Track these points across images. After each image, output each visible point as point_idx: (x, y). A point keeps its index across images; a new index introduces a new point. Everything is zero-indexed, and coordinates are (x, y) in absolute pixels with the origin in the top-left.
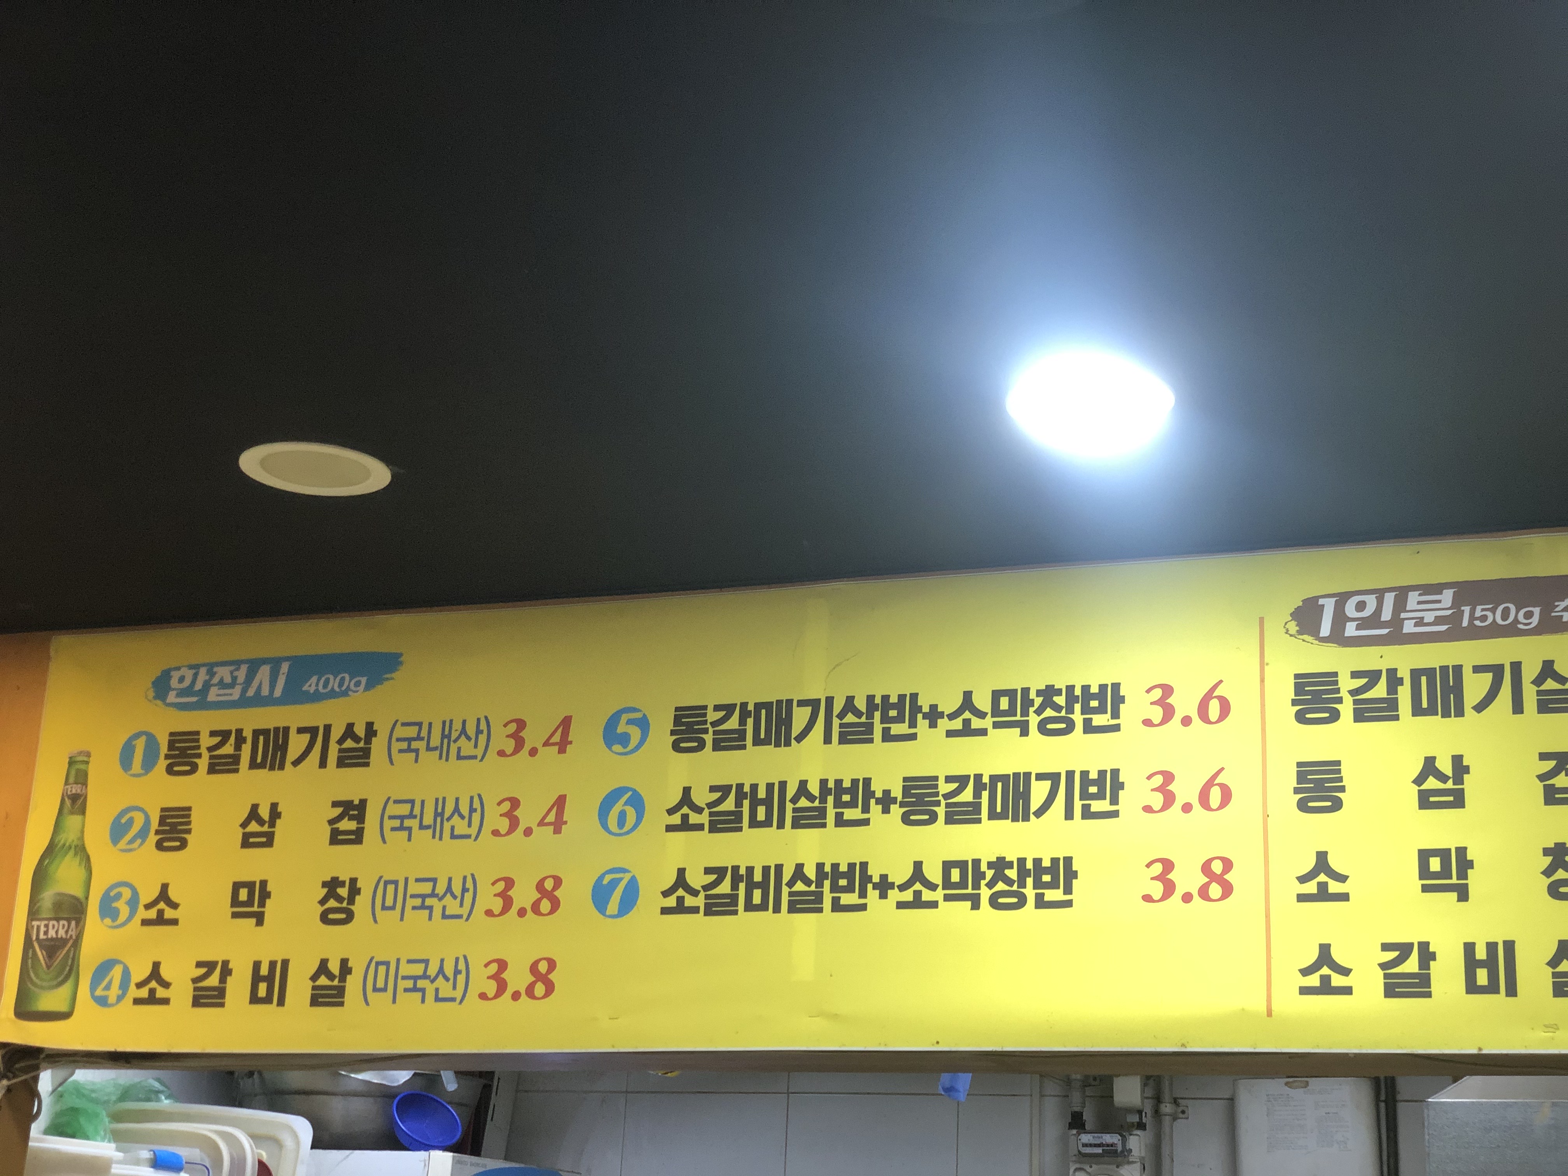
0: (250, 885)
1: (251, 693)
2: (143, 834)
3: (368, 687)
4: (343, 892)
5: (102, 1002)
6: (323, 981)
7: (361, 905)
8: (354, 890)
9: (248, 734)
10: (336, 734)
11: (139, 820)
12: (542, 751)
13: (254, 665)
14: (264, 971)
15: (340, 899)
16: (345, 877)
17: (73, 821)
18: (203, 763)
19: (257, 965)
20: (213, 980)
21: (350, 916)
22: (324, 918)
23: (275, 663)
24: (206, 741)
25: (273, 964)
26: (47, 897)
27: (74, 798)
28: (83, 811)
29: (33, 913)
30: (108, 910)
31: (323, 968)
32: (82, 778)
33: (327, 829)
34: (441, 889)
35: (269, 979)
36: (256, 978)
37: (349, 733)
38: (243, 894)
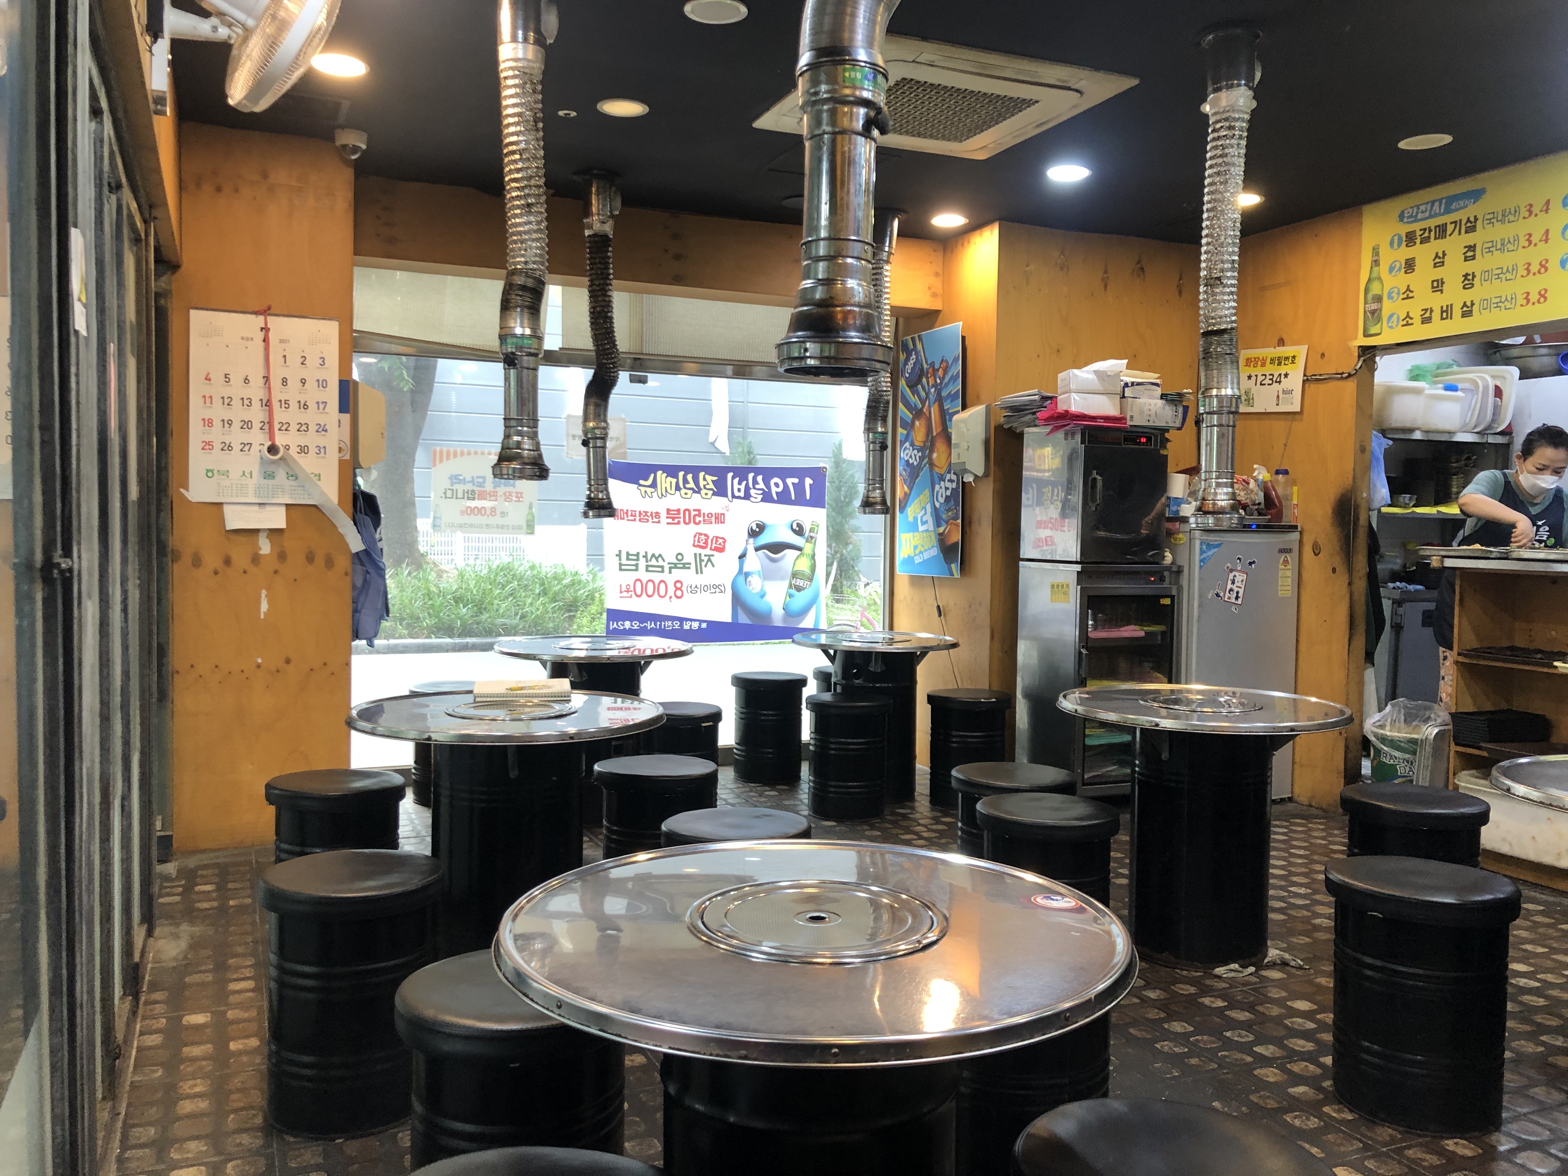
0: (1437, 281)
1: (1433, 213)
2: (1400, 269)
3: (1474, 203)
4: (1470, 277)
5: (1391, 327)
6: (1465, 309)
7: (1477, 281)
8: (1474, 276)
9: (1433, 228)
10: (1464, 222)
11: (1398, 264)
12: (1539, 214)
13: (1433, 202)
14: (1445, 309)
15: (1469, 280)
16: (1470, 272)
17: (1376, 269)
18: (1418, 241)
19: (1442, 307)
20: (1427, 315)
21: (1473, 285)
22: (1464, 288)
23: (1440, 201)
24: (1419, 233)
25: (1447, 306)
26: (1370, 296)
27: (1376, 261)
28: (1379, 265)
29: (1366, 303)
30: (1390, 297)
31: (1465, 305)
32: (1377, 254)
33: (1463, 257)
34: (1504, 271)
35: (1447, 311)
36: (1442, 312)
37: (1468, 220)
38: (1435, 284)
